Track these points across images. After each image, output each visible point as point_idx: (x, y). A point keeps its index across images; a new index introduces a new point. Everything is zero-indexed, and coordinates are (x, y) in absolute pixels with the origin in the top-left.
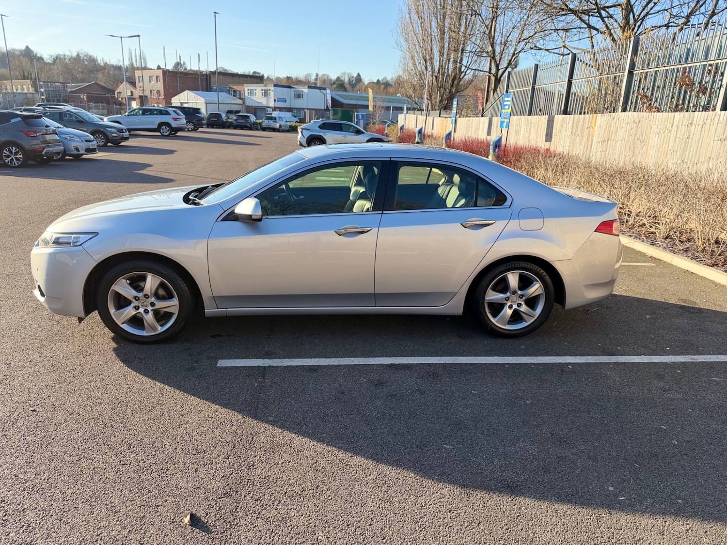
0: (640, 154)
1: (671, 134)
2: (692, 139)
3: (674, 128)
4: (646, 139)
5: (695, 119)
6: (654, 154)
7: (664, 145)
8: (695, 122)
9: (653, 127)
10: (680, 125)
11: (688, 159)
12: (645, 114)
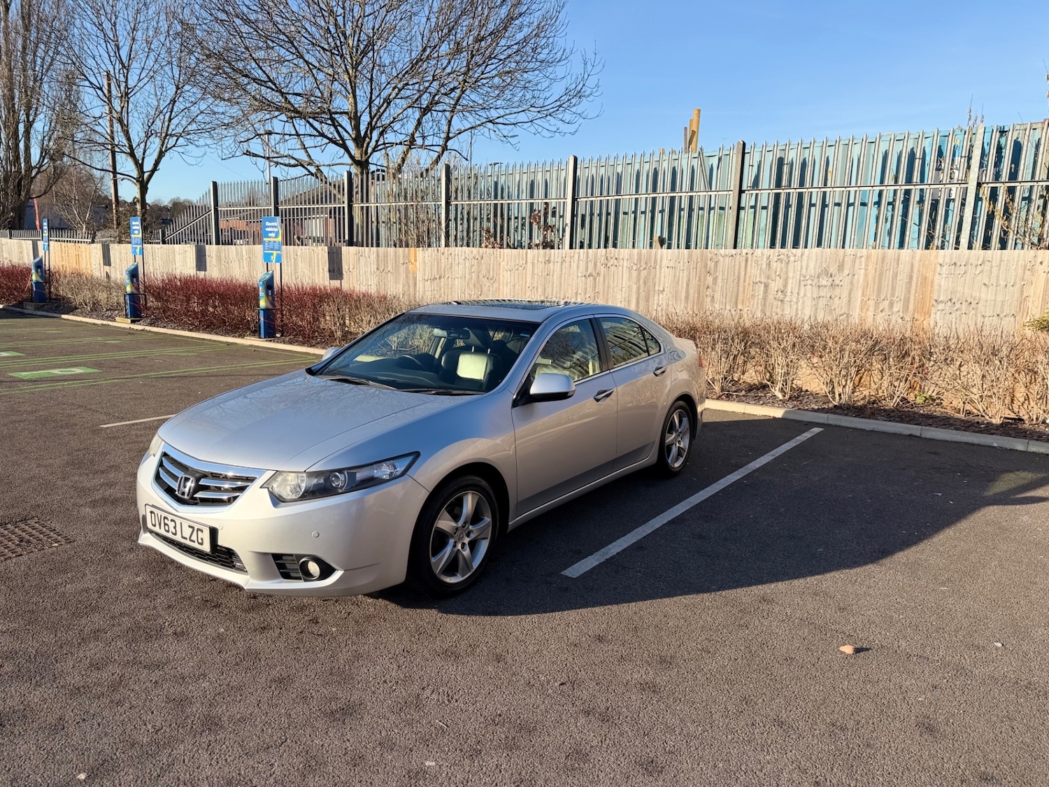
0: (491, 292)
1: (526, 272)
2: (553, 275)
3: (529, 265)
4: (495, 276)
5: (552, 256)
6: (509, 291)
7: (520, 282)
8: (552, 259)
9: (502, 264)
10: (536, 262)
11: (552, 295)
12: (490, 250)
